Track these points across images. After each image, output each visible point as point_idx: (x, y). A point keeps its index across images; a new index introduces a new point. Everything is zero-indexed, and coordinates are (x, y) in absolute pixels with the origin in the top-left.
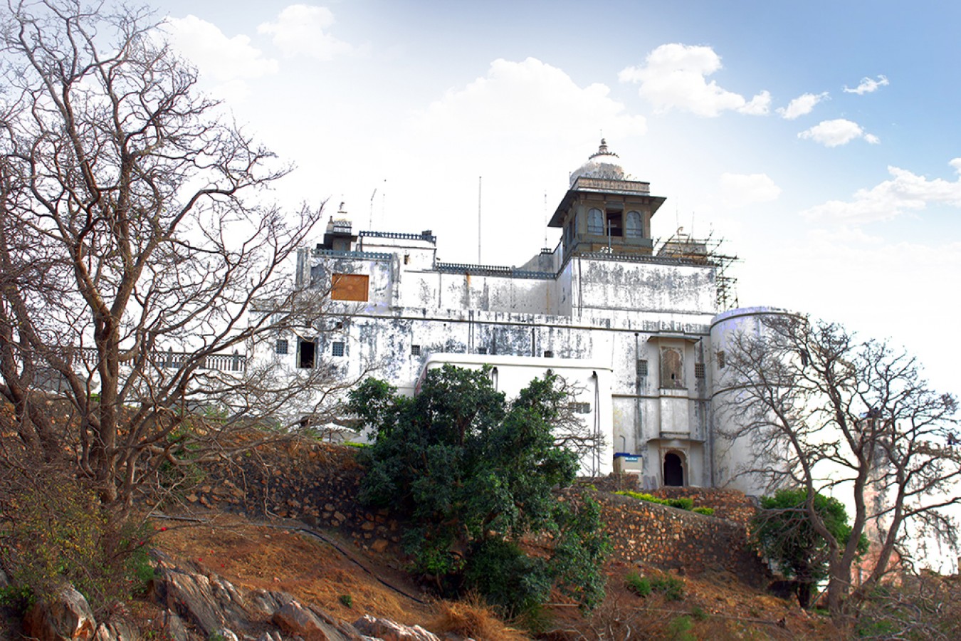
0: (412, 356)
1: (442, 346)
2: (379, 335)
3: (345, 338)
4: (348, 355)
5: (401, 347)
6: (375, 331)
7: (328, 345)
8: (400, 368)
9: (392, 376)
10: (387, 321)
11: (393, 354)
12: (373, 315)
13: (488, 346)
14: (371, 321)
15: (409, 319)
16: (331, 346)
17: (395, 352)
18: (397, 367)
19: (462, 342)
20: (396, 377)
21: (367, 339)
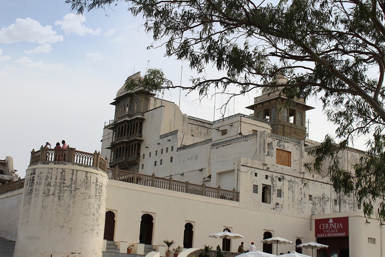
0: (309, 201)
1: (320, 197)
2: (296, 187)
3: (282, 188)
4: (283, 197)
5: (305, 195)
6: (294, 184)
7: (275, 190)
8: (304, 207)
9: (301, 211)
10: (299, 179)
11: (302, 199)
12: (294, 176)
13: (337, 199)
14: (293, 179)
15: (308, 179)
16: (276, 191)
17: (302, 198)
18: (303, 207)
19: (328, 195)
20: (303, 212)
21: (291, 189)
